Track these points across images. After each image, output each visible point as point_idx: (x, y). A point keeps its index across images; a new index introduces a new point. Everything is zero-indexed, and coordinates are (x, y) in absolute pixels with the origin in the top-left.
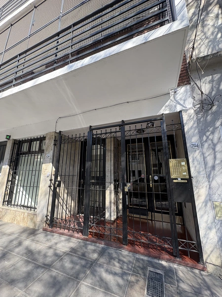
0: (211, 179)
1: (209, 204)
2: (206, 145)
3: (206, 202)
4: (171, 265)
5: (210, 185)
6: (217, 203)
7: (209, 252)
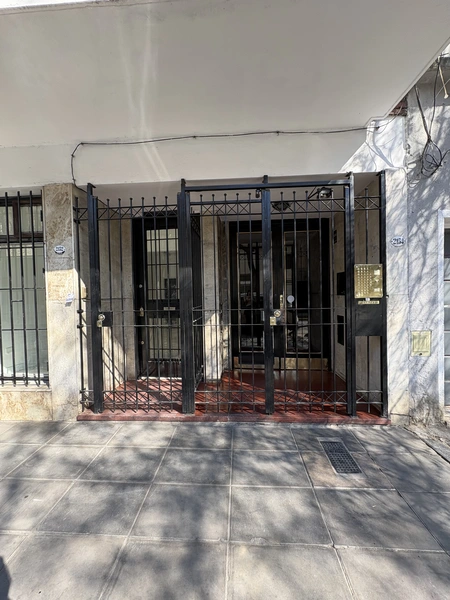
0: (413, 297)
1: (406, 334)
2: (415, 241)
3: (401, 333)
4: (345, 427)
5: (410, 307)
6: (415, 334)
7: (395, 400)
